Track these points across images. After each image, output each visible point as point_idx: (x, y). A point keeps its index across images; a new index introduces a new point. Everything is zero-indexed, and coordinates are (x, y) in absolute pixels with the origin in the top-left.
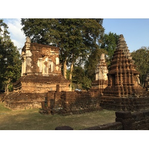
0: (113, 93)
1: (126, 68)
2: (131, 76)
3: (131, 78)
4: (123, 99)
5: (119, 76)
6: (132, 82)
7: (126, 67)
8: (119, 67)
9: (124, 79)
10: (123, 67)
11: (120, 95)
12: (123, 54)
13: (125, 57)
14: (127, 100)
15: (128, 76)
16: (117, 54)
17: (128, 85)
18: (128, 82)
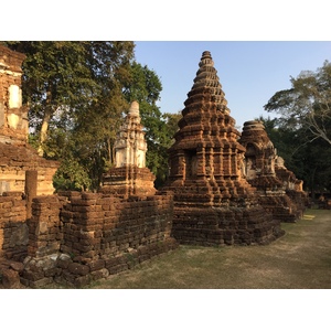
0: (195, 199)
1: (222, 135)
2: (233, 156)
3: (233, 162)
4: (220, 213)
5: (208, 155)
6: (234, 171)
7: (222, 132)
8: (205, 132)
9: (217, 162)
10: (214, 134)
11: (211, 203)
12: (213, 99)
13: (218, 109)
14: (228, 215)
15: (226, 155)
16: (200, 98)
17: (225, 177)
18: (226, 171)
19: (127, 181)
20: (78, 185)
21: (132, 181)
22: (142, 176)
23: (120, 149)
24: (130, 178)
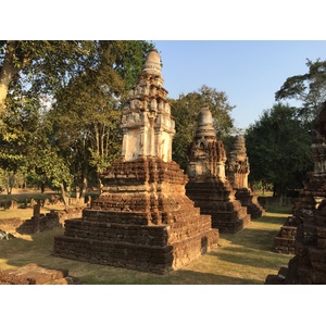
19: (147, 186)
20: (56, 183)
21: (154, 185)
22: (171, 177)
23: (130, 129)
24: (151, 181)
